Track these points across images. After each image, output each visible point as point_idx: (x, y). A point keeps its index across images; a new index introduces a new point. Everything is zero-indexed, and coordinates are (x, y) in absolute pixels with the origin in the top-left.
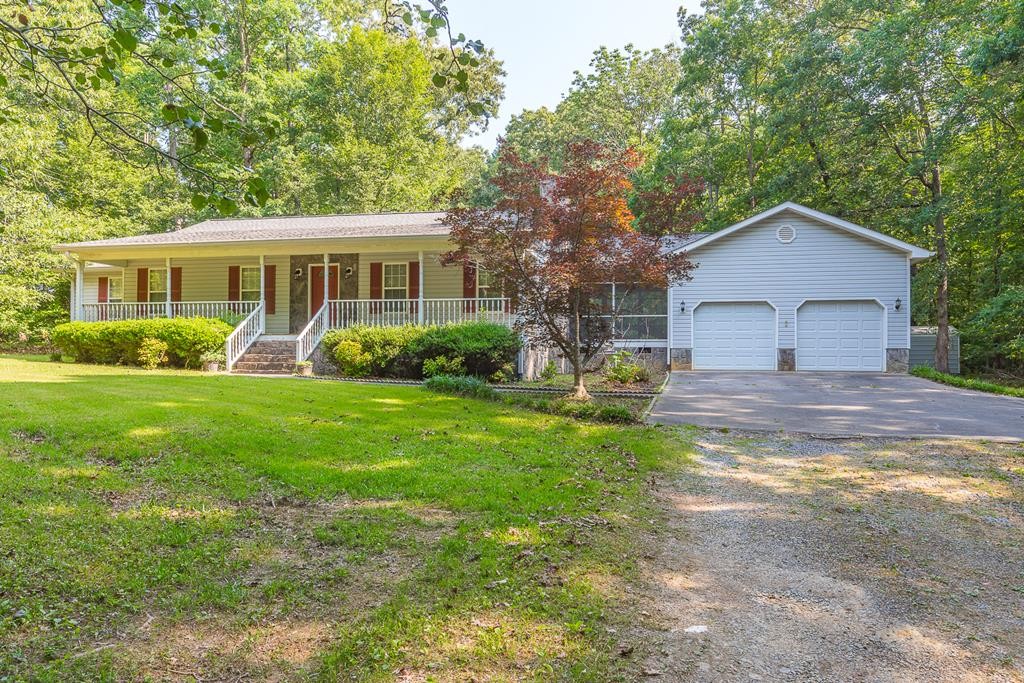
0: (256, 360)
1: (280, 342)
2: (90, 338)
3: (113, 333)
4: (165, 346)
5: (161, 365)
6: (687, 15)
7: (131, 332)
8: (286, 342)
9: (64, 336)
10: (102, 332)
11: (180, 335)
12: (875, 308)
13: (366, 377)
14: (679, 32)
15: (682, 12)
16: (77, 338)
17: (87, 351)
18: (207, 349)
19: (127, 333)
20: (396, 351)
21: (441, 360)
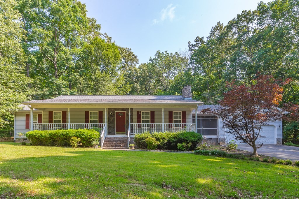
0: (109, 144)
1: (115, 138)
2: (45, 136)
3: (55, 135)
4: (79, 139)
5: (79, 146)
6: (191, 44)
7: (62, 134)
8: (117, 138)
9: (33, 136)
10: (50, 134)
11: (84, 135)
12: (273, 127)
13: (156, 149)
14: (188, 48)
15: (189, 43)
16: (39, 136)
17: (41, 141)
18: (93, 140)
19: (60, 135)
20: (166, 141)
21: (184, 144)
